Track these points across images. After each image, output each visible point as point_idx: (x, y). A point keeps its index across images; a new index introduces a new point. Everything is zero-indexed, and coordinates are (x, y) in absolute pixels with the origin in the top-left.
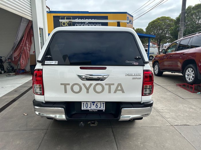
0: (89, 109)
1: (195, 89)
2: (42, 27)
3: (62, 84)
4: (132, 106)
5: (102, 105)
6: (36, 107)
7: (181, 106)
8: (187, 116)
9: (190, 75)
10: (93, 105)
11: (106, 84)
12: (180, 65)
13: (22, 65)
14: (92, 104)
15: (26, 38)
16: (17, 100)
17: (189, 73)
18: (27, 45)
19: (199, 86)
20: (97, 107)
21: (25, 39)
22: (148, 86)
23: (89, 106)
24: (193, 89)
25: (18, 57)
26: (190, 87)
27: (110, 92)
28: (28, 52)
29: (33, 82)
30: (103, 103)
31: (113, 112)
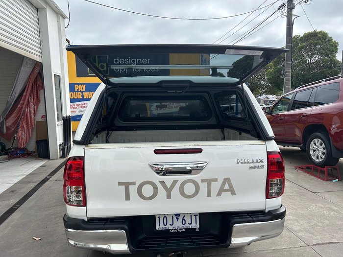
0: (170, 227)
1: (329, 175)
2: (59, 73)
3: (120, 184)
4: (251, 219)
5: (194, 218)
6: (69, 230)
7: (313, 207)
8: (328, 225)
9: (317, 150)
10: (178, 219)
11: (203, 181)
12: (298, 133)
13: (21, 141)
14: (175, 218)
15: (29, 93)
16: (17, 209)
17: (317, 147)
18: (32, 105)
19: (334, 168)
20: (184, 223)
21: (27, 94)
22: (275, 179)
23: (170, 222)
24: (325, 174)
25: (13, 126)
26: (320, 171)
27: (209, 194)
28: (33, 116)
29: (65, 182)
30: (196, 216)
31: (216, 233)
